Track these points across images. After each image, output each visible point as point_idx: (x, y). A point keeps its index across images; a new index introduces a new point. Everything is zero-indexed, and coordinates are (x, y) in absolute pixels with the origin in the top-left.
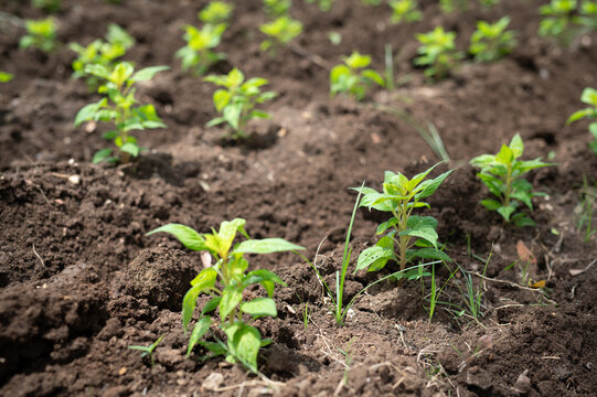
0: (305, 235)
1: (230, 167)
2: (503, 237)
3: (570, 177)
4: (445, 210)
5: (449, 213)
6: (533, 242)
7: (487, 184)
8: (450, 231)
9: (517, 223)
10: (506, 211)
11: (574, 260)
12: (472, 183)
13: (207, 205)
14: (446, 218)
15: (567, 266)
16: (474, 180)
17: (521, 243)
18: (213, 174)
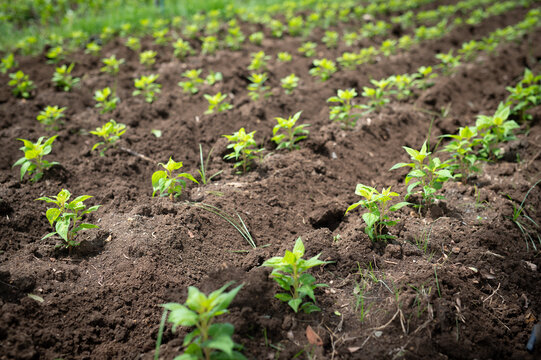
0: (132, 334)
1: (63, 278)
2: (294, 325)
3: (349, 261)
4: (244, 309)
5: (247, 312)
6: (319, 327)
7: (278, 281)
8: (250, 326)
9: (306, 311)
10: (294, 304)
11: (352, 339)
12: (265, 283)
13: (42, 319)
14: (246, 316)
15: (348, 344)
16: (267, 279)
17: (309, 328)
18: (47, 287)
